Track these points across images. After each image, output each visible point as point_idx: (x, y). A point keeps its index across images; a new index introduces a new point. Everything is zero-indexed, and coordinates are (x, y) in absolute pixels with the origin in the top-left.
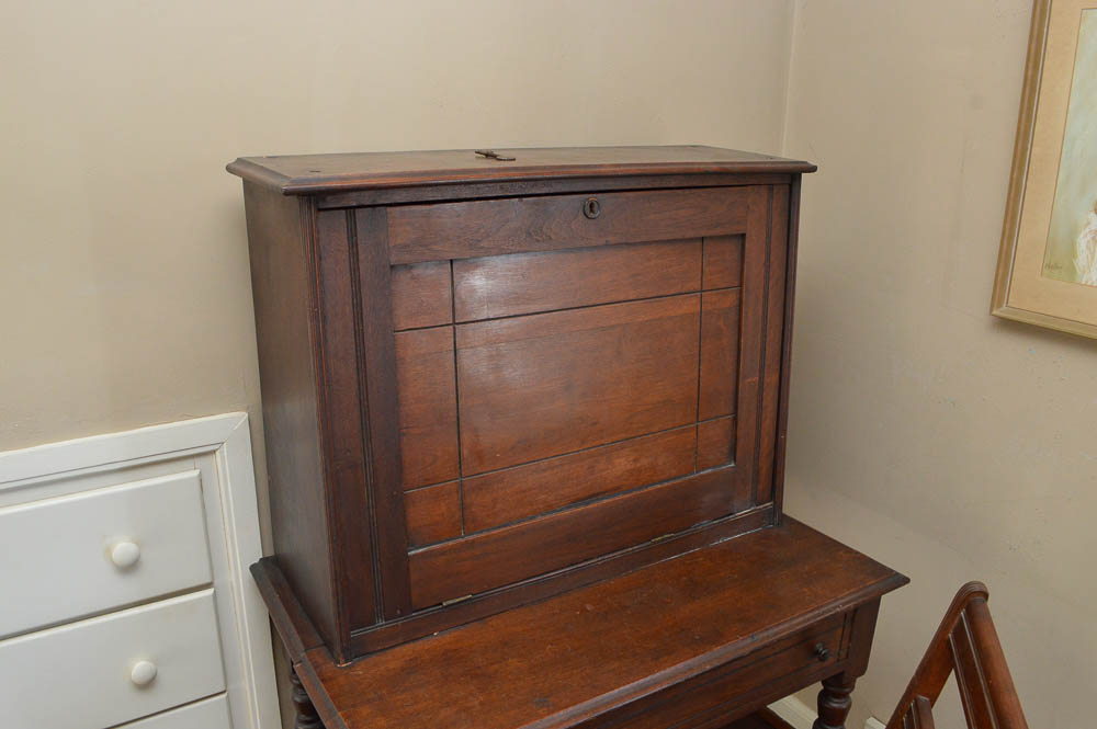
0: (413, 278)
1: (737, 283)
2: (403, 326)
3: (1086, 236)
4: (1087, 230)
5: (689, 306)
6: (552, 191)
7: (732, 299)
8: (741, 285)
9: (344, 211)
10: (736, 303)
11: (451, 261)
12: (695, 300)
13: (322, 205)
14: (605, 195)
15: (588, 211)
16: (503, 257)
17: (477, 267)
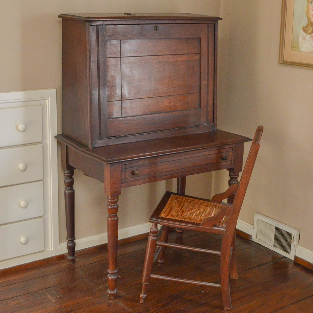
0: (111, 44)
1: (199, 52)
2: (108, 56)
3: (301, 37)
4: (301, 36)
5: (185, 58)
6: (146, 23)
7: (197, 57)
8: (200, 53)
9: (96, 26)
10: (199, 58)
11: (120, 40)
12: (186, 56)
13: (91, 24)
14: (160, 25)
15: (155, 29)
16: (133, 40)
17: (127, 42)
